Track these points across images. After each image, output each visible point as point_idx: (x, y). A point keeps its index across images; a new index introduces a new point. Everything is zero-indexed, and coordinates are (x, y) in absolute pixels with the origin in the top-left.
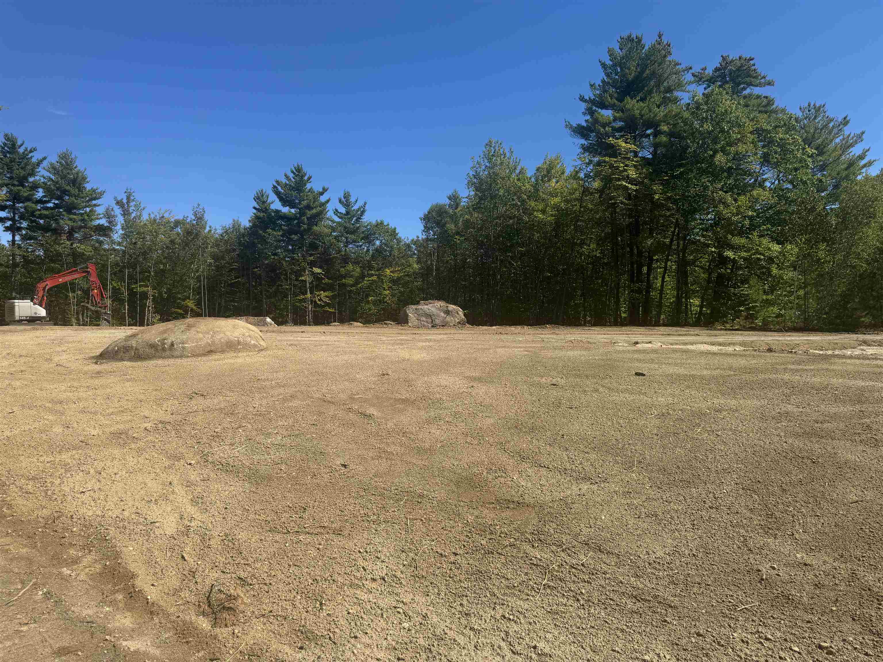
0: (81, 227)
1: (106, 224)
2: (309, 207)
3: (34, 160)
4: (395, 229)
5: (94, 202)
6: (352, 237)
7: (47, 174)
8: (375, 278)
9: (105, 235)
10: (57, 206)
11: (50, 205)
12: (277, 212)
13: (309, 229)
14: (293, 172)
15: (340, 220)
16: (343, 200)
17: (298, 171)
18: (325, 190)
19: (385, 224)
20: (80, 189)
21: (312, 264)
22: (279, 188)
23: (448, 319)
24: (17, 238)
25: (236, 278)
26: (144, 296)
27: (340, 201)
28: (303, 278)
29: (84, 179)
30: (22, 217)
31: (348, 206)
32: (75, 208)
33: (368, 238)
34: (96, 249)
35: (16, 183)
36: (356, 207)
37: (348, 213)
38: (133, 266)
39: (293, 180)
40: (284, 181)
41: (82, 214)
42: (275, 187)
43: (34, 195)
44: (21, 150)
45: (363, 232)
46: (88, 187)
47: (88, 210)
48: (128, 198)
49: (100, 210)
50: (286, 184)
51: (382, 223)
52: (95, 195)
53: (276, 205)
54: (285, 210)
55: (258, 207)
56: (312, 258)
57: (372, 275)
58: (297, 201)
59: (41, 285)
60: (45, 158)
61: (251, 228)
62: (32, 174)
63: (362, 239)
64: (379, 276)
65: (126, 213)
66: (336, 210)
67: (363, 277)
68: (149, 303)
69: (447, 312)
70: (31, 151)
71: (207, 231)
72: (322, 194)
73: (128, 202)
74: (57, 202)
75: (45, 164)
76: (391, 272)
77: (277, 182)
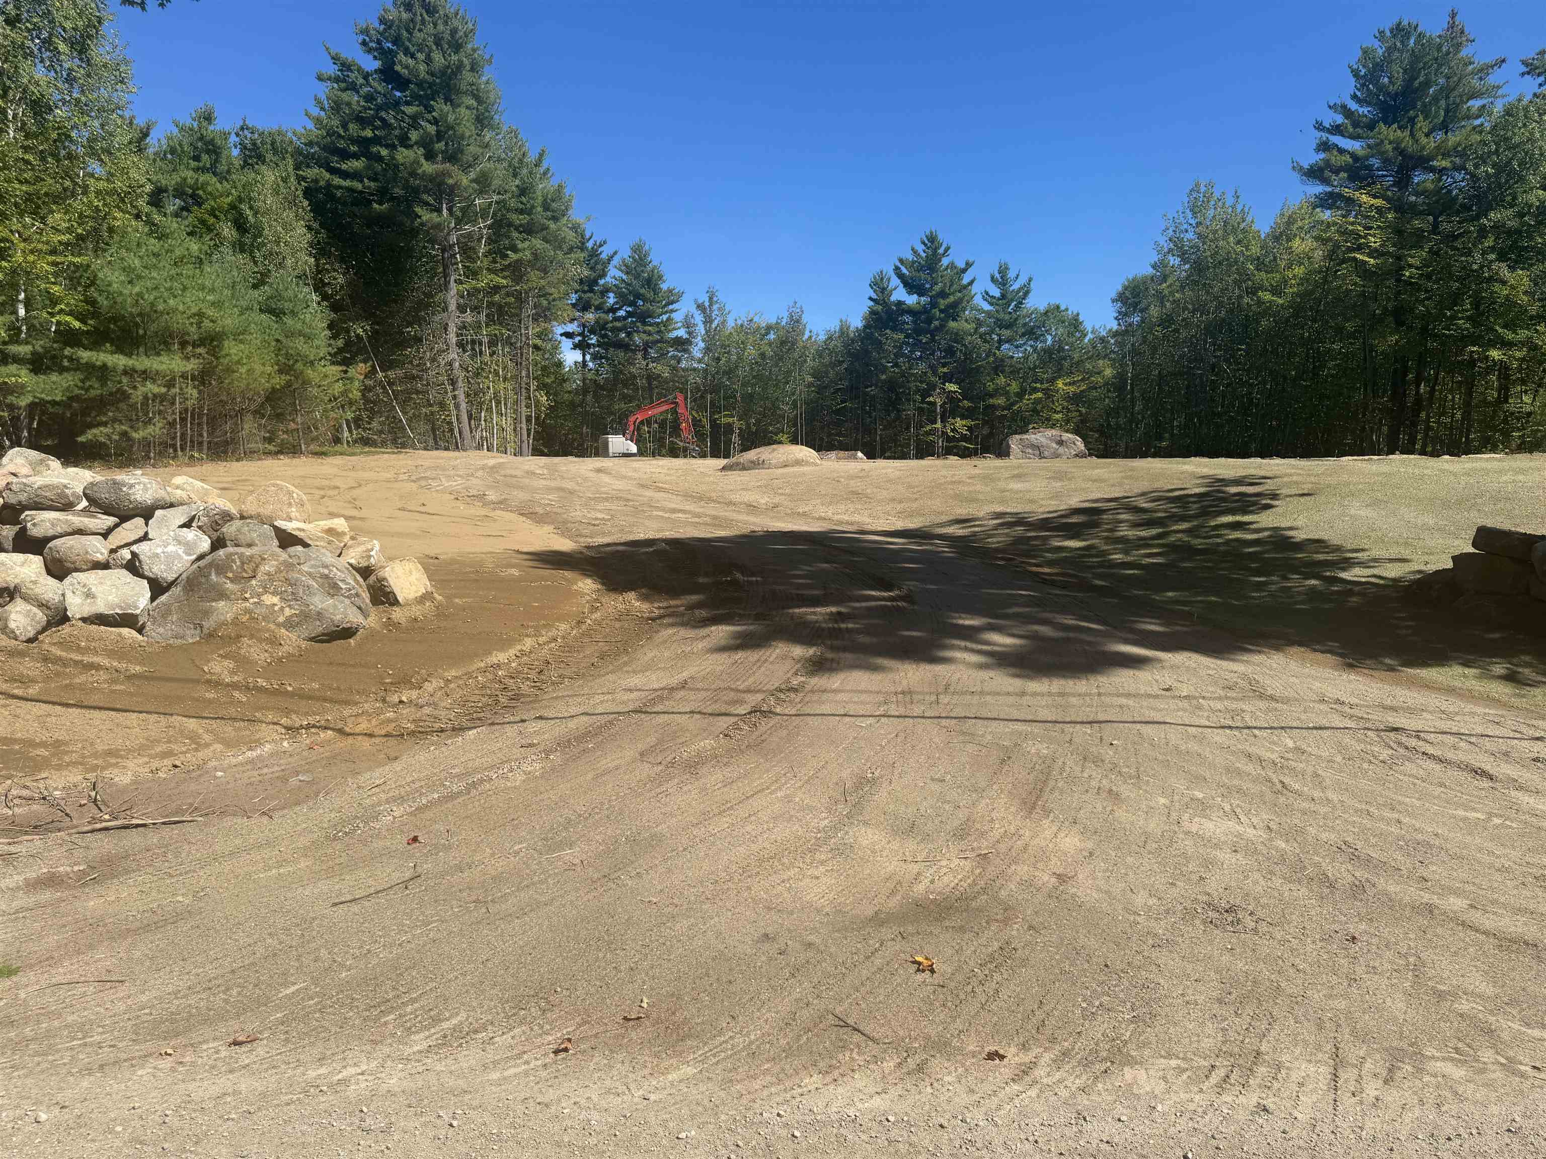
0: (658, 341)
1: (685, 336)
2: (943, 294)
3: (604, 256)
4: (1078, 315)
5: (671, 307)
6: (1006, 333)
7: (619, 274)
8: (1040, 395)
9: (685, 351)
10: (629, 314)
11: (622, 313)
12: (900, 303)
13: (942, 326)
14: (923, 243)
15: (991, 308)
16: (997, 276)
17: (932, 241)
18: (969, 265)
19: (1063, 308)
20: (656, 290)
21: (947, 378)
22: (903, 268)
23: (1061, 450)
24: (588, 357)
25: (842, 402)
26: (729, 428)
27: (993, 279)
28: (931, 399)
29: (660, 277)
30: (592, 332)
31: (1004, 285)
32: (649, 317)
33: (1031, 333)
34: (674, 368)
35: (586, 288)
36: (1016, 286)
37: (1003, 296)
38: (715, 389)
39: (924, 255)
40: (910, 257)
41: (658, 324)
42: (897, 269)
43: (605, 302)
44: (590, 245)
45: (1025, 325)
46: (664, 287)
47: (665, 317)
48: (711, 299)
49: (678, 317)
50: (913, 262)
51: (1058, 307)
52: (673, 298)
53: (900, 294)
54: (912, 300)
55: (874, 296)
56: (945, 370)
57: (1035, 390)
58: (927, 286)
59: (632, 419)
60: (615, 253)
61: (865, 327)
62: (603, 275)
63: (1023, 335)
64: (1046, 391)
65: (708, 321)
66: (987, 293)
67: (1020, 395)
68: (735, 438)
69: (1061, 443)
70: (601, 246)
71: (806, 337)
72: (964, 271)
73: (711, 305)
74: (629, 309)
75: (616, 261)
76: (1066, 385)
77: (901, 261)
